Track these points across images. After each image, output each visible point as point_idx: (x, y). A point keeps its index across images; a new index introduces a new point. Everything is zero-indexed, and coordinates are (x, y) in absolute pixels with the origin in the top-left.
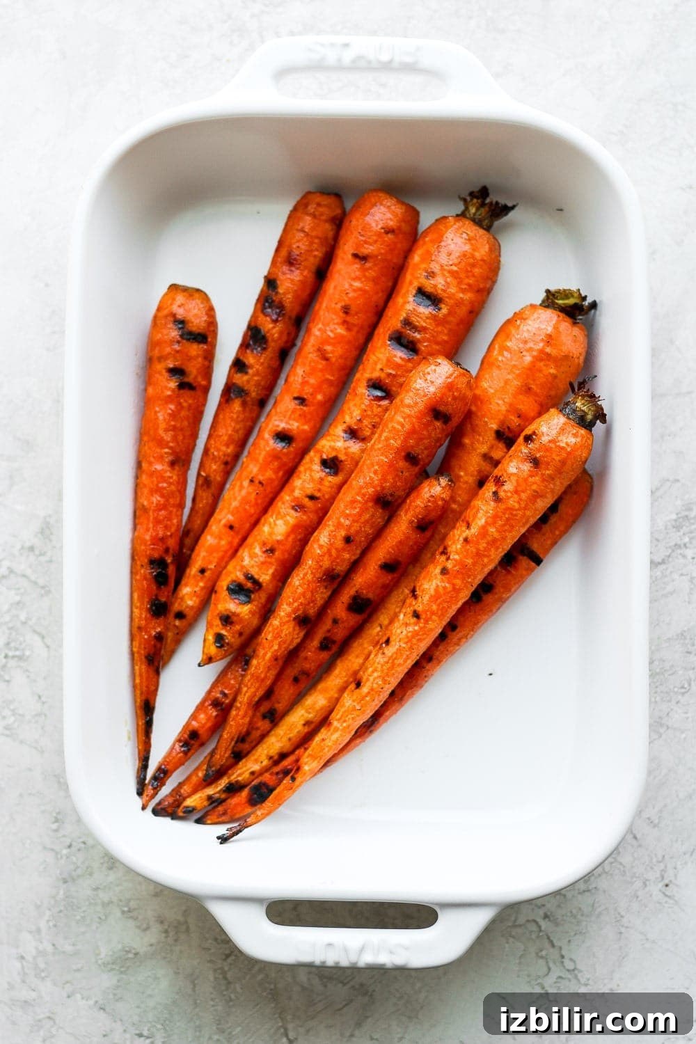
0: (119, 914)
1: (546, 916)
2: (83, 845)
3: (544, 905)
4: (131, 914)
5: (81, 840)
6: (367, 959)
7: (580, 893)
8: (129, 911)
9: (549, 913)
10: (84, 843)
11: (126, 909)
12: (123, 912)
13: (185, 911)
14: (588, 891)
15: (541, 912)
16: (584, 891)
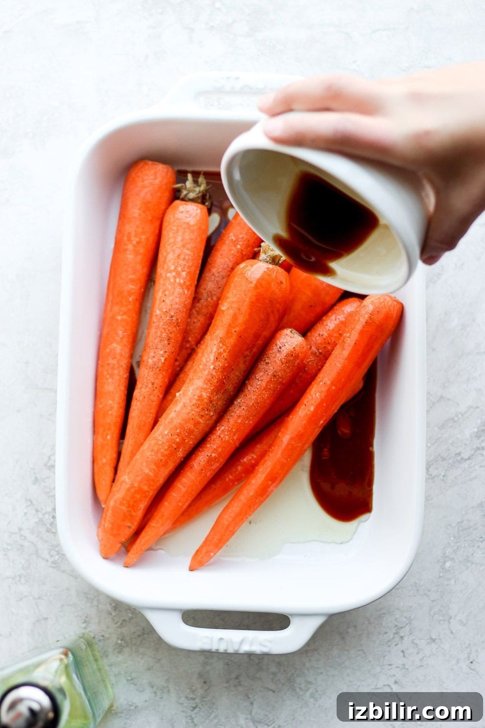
0: (125, 682)
1: (396, 682)
2: (102, 638)
3: (394, 675)
4: (132, 682)
5: (101, 634)
6: (245, 648)
7: (417, 668)
8: (132, 679)
9: (397, 681)
10: (103, 636)
11: (129, 678)
12: (128, 680)
13: (167, 679)
14: (422, 666)
15: (393, 679)
16: (420, 666)
